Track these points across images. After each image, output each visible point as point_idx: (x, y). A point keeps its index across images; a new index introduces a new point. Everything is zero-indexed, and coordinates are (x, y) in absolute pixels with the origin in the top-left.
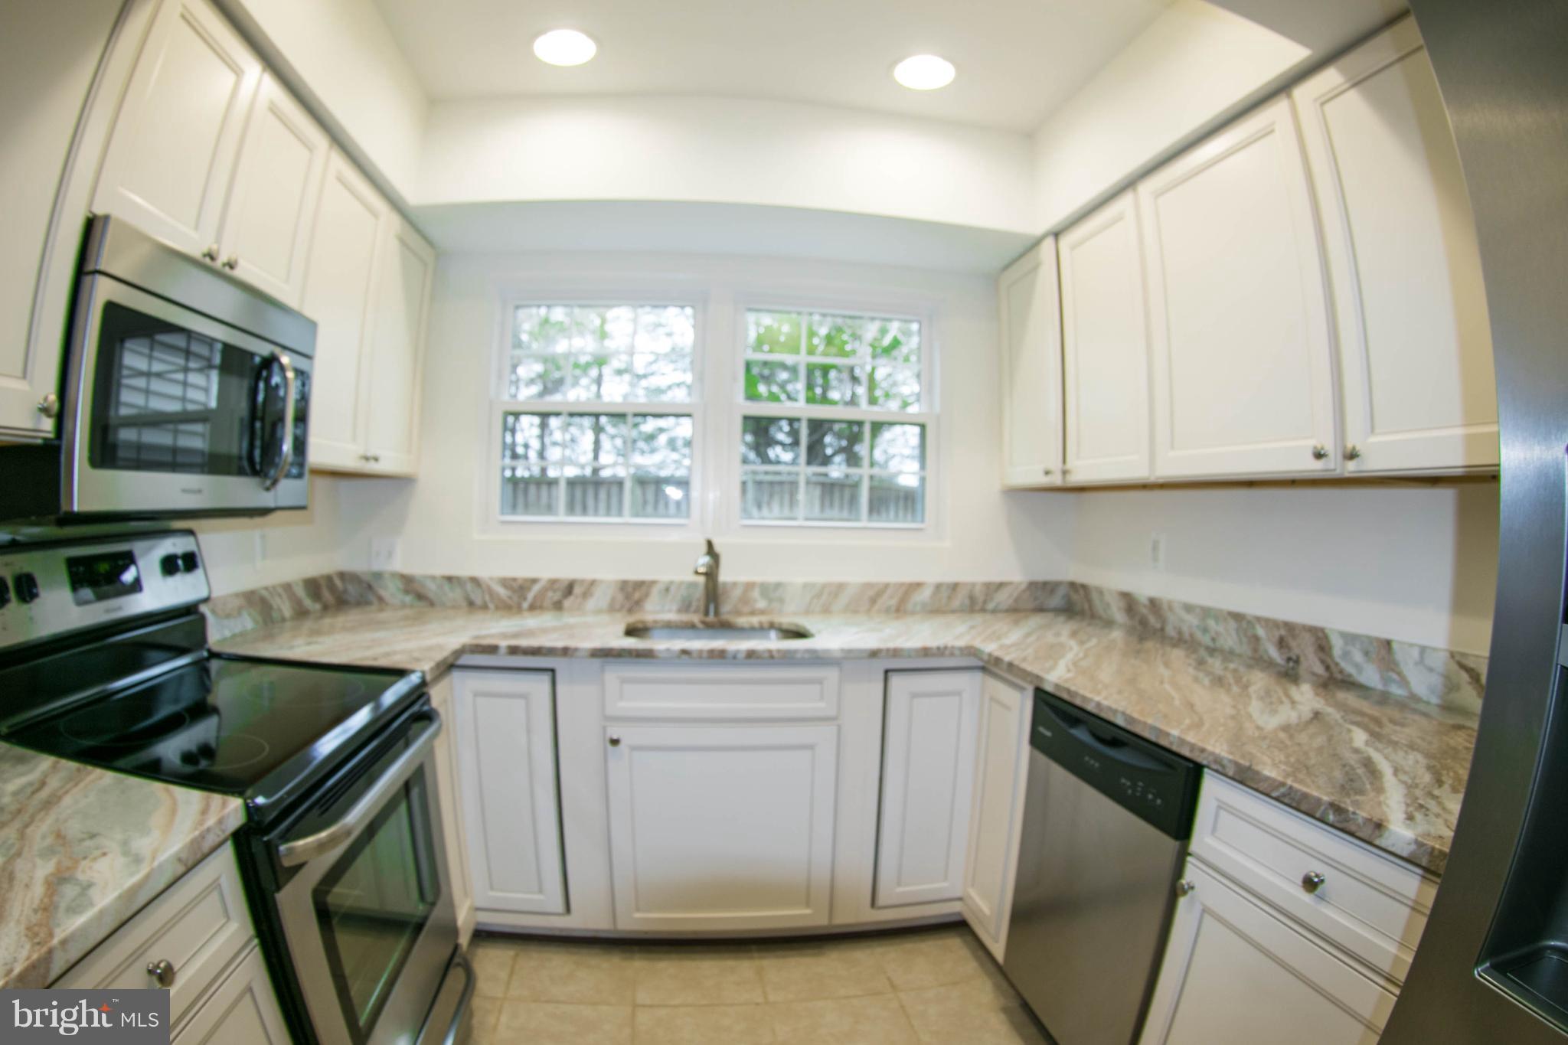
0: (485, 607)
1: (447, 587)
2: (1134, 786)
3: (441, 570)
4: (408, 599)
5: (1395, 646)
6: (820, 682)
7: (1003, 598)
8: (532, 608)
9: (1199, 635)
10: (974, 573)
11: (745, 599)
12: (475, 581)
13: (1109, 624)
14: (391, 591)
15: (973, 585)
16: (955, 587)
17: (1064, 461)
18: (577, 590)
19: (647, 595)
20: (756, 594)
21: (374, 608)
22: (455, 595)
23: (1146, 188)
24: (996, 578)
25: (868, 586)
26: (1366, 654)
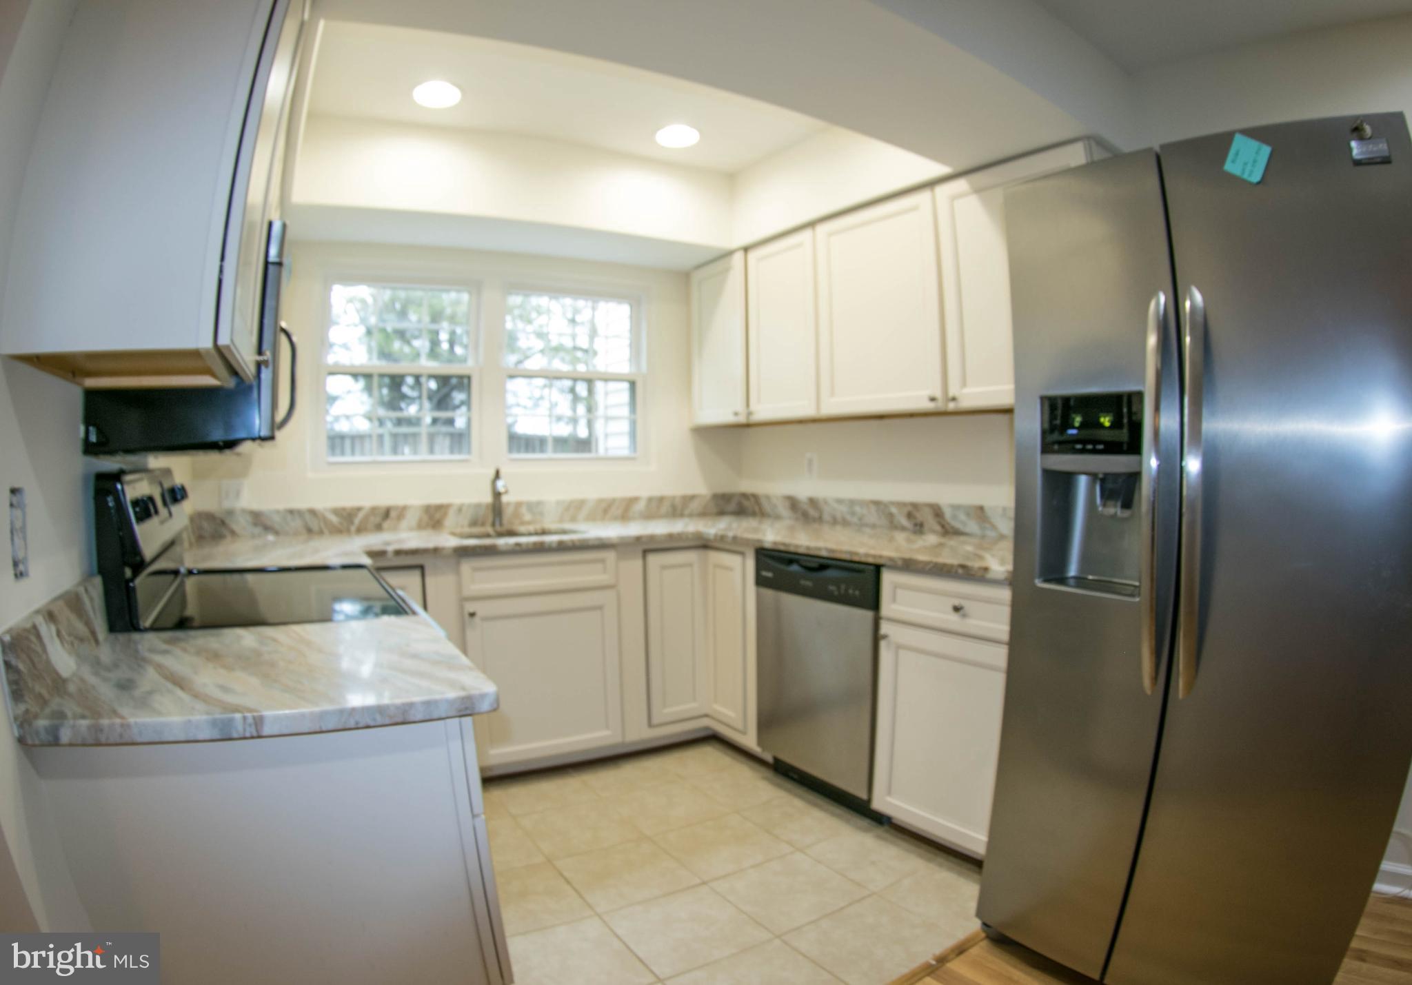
0: (321, 532)
1: (289, 517)
2: (839, 588)
3: (281, 506)
4: (257, 530)
5: (986, 509)
6: (603, 561)
7: (695, 506)
8: (359, 531)
9: (848, 517)
10: (674, 488)
11: (517, 514)
12: (313, 512)
13: (778, 517)
14: (241, 524)
15: (674, 498)
16: (661, 500)
17: (748, 405)
18: (393, 514)
19: (445, 514)
20: (524, 510)
21: (229, 538)
22: (297, 523)
23: (822, 229)
24: (689, 491)
25: (600, 501)
26: (968, 515)
